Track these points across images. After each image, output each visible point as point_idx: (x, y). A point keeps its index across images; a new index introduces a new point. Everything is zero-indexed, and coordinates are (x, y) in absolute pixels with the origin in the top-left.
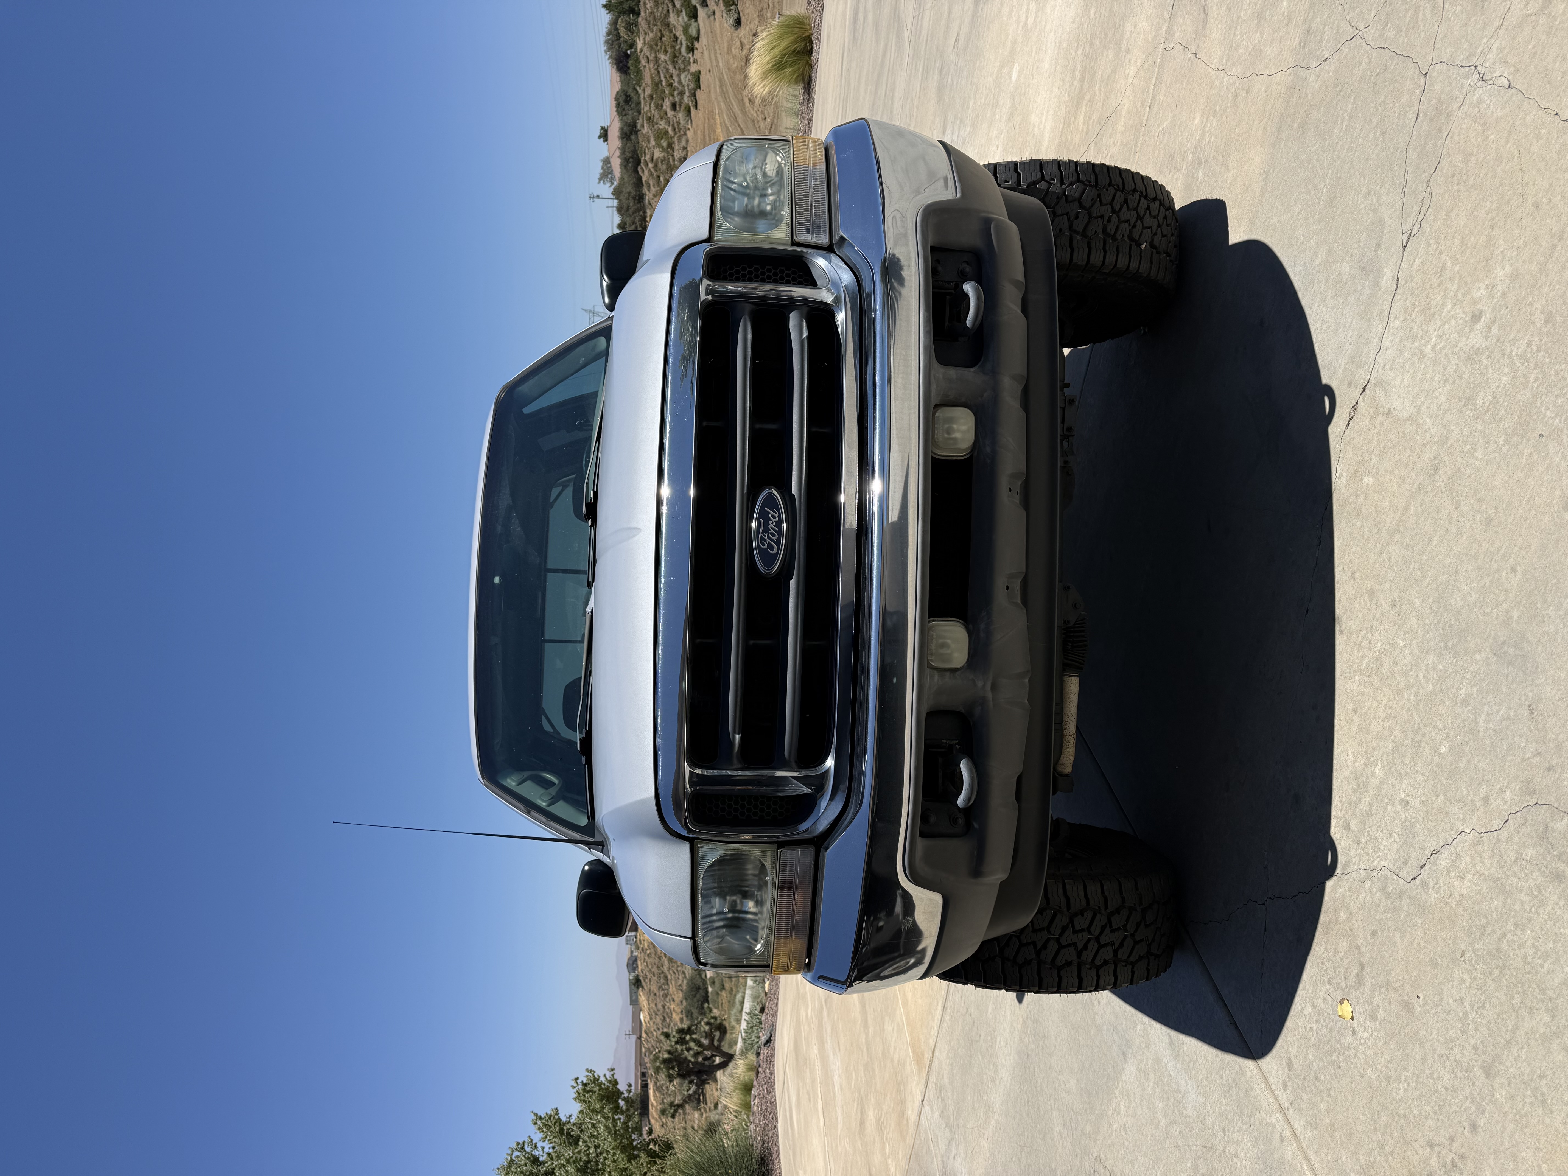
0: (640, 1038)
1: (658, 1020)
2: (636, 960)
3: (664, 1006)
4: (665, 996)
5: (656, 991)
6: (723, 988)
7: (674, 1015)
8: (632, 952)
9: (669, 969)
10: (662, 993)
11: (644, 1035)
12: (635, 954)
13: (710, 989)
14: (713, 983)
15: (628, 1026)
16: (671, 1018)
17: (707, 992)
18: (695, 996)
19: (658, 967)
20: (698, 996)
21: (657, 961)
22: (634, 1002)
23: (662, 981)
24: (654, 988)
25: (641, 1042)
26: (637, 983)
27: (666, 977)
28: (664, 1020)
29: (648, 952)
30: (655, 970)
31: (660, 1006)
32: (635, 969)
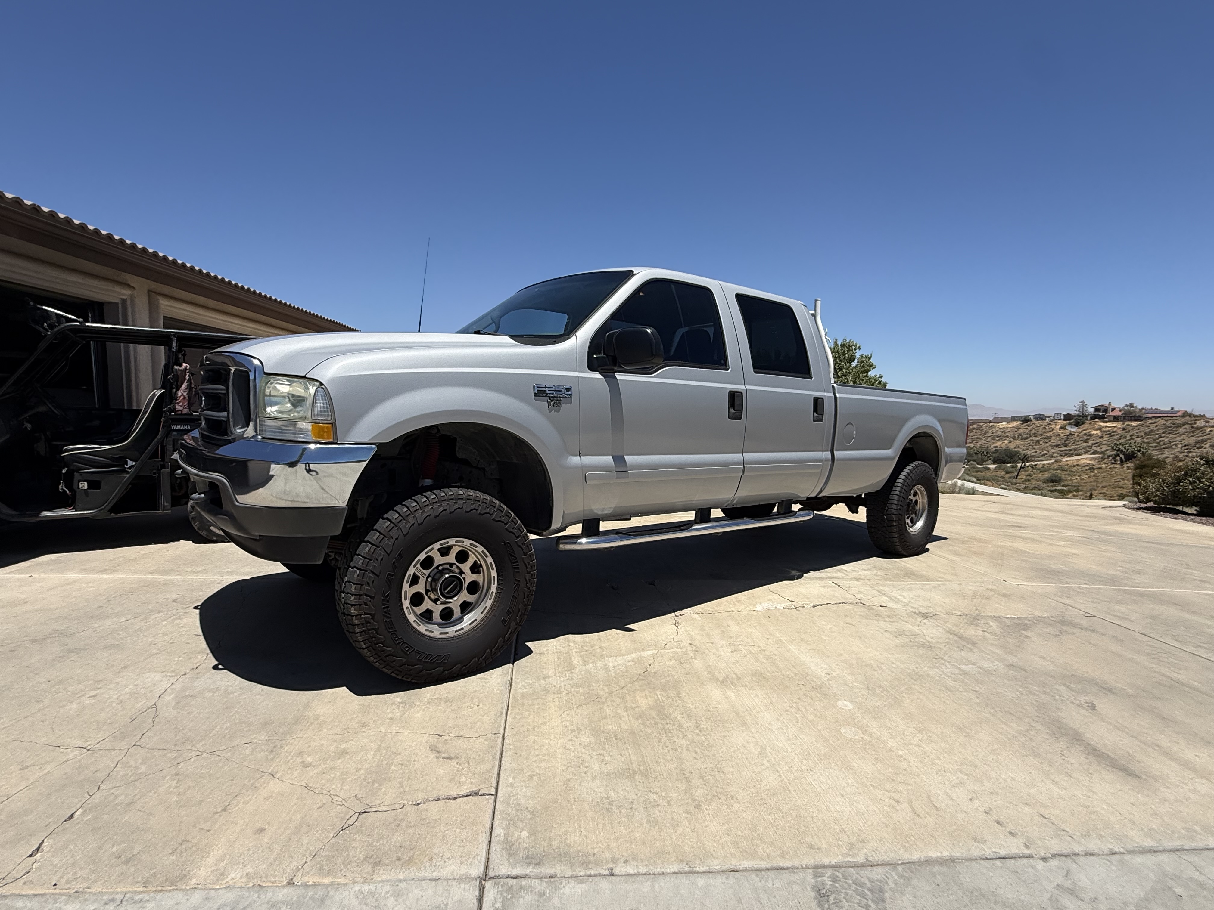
0: (990, 422)
1: (999, 433)
2: (1042, 420)
3: (1007, 437)
4: (1014, 438)
5: (1018, 432)
6: (1007, 473)
7: (1000, 443)
8: (1049, 417)
9: (1032, 440)
10: (1016, 436)
11: (991, 424)
12: (1047, 419)
13: (1009, 465)
14: (1013, 467)
15: (1000, 416)
16: (998, 441)
17: (1008, 463)
18: (1006, 455)
19: (1035, 434)
20: (1006, 457)
21: (1040, 433)
22: (1014, 419)
23: (1025, 436)
24: (1021, 431)
25: (986, 423)
26: (1026, 420)
27: (1027, 438)
28: (998, 437)
29: (1047, 428)
30: (1034, 431)
31: (1007, 434)
32: (1036, 419)
